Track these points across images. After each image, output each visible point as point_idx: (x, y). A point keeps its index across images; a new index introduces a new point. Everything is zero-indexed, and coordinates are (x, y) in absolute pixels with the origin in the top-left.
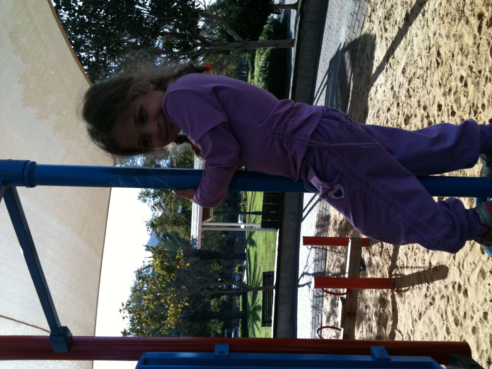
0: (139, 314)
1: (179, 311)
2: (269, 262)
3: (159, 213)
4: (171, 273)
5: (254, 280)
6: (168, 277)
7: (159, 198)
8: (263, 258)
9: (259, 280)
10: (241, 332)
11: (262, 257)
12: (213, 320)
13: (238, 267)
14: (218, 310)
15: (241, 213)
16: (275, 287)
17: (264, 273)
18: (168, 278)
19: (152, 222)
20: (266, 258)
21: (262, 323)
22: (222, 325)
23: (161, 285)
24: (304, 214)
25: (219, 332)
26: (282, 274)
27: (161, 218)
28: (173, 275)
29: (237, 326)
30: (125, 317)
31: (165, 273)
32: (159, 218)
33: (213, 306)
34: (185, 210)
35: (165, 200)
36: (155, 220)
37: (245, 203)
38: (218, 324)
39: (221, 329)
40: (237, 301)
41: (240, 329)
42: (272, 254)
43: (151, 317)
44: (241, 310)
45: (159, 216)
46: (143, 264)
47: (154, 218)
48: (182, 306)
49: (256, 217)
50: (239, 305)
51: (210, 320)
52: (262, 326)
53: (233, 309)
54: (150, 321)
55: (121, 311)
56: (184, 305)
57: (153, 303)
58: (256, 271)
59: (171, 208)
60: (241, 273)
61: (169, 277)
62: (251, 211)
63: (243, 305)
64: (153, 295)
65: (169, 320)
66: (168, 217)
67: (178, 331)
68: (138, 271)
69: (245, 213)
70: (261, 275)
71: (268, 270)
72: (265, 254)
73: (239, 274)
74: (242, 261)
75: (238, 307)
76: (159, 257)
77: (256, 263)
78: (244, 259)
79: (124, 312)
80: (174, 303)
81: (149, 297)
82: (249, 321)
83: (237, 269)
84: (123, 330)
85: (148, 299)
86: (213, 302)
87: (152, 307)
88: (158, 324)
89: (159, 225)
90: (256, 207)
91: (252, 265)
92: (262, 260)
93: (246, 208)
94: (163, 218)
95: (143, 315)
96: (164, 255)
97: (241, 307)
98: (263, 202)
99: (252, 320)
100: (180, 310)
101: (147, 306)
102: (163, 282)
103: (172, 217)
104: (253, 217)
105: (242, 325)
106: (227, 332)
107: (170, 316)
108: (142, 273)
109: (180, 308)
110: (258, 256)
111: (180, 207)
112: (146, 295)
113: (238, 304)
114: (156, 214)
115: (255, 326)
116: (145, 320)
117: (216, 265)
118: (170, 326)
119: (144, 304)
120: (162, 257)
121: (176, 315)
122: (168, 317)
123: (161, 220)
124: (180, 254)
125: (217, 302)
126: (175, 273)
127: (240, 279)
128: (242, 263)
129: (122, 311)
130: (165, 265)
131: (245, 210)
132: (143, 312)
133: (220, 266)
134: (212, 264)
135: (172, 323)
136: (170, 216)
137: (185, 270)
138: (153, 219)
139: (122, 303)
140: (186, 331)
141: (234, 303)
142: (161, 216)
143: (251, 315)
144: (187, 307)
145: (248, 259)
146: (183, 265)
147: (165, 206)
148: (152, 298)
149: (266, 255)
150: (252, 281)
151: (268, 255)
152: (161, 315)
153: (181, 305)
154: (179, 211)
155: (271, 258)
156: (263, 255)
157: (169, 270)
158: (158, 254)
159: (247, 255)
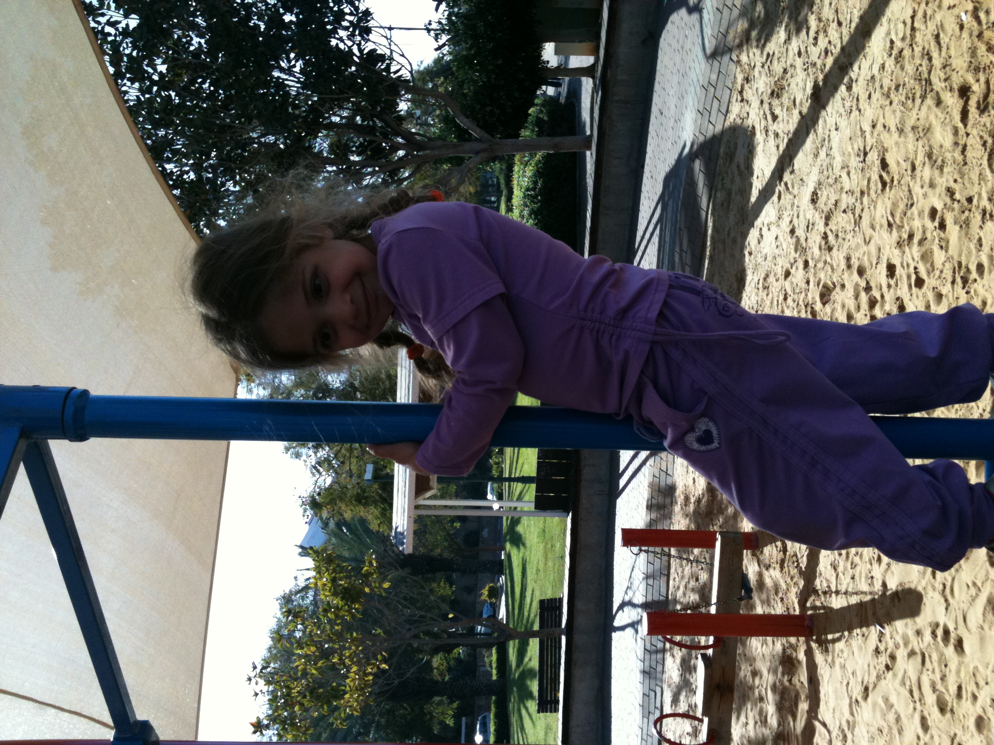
0: (288, 687)
1: (369, 680)
2: (552, 578)
3: (327, 480)
4: (353, 602)
5: (521, 615)
6: (346, 611)
7: (327, 449)
8: (538, 570)
9: (532, 615)
10: (495, 723)
11: (537, 567)
12: (437, 699)
13: (487, 588)
14: (447, 678)
15: (493, 479)
16: (565, 631)
17: (542, 602)
18: (346, 614)
19: (313, 497)
20: (545, 571)
21: (540, 705)
22: (456, 708)
23: (332, 628)
24: (622, 482)
25: (450, 722)
26: (579, 605)
27: (331, 491)
28: (357, 606)
29: (486, 711)
30: (258, 692)
31: (340, 602)
32: (326, 489)
33: (438, 669)
34: (381, 473)
35: (339, 455)
36: (319, 494)
37: (501, 459)
38: (448, 706)
39: (453, 716)
40: (486, 660)
41: (492, 716)
42: (557, 563)
43: (311, 693)
44: (494, 678)
45: (327, 485)
46: (294, 582)
47: (318, 490)
48: (375, 670)
49: (524, 487)
50: (491, 667)
51: (432, 697)
52: (539, 712)
53: (477, 674)
54: (309, 701)
55: (250, 679)
56: (378, 667)
57: (316, 664)
58: (525, 596)
59: (350, 469)
60: (494, 600)
61: (349, 611)
62: (513, 476)
63: (498, 668)
64: (316, 647)
65: (349, 698)
66: (346, 487)
67: (366, 721)
68: (283, 597)
69: (501, 479)
70: (536, 605)
71: (549, 595)
72: (544, 562)
73: (491, 603)
74: (497, 576)
75: (488, 671)
76: (328, 570)
77: (524, 582)
78: (501, 573)
79: (257, 683)
80: (358, 663)
81: (309, 652)
82: (512, 700)
83: (486, 593)
84: (254, 720)
85: (306, 656)
86: (436, 661)
87: (314, 671)
88: (325, 707)
89: (328, 504)
90: (522, 468)
91: (516, 585)
92: (537, 573)
93: (502, 468)
94: (335, 490)
95: (294, 689)
96: (338, 566)
97: (494, 672)
98: (539, 458)
99: (517, 699)
100: (371, 678)
101: (304, 670)
102: (335, 621)
103: (353, 487)
104: (518, 487)
105: (497, 708)
106: (466, 724)
107: (351, 691)
108: (293, 601)
109: (370, 674)
110: (528, 567)
111: (370, 468)
112: (302, 648)
113: (487, 665)
114: (321, 482)
115: (524, 712)
116: (299, 699)
117: (442, 584)
118: (350, 710)
119: (299, 666)
120: (334, 571)
121: (362, 689)
122: (345, 693)
123: (331, 494)
124: (371, 564)
125: (446, 660)
126: (359, 602)
127: (492, 614)
128: (496, 581)
129: (253, 681)
130: (341, 585)
131: (501, 472)
132: (295, 683)
133: (451, 587)
134: (434, 581)
135: (355, 704)
136: (349, 487)
137: (380, 596)
138: (315, 492)
139: (253, 663)
140: (383, 721)
141: (481, 664)
142: (331, 485)
143: (515, 689)
144: (384, 671)
145: (508, 572)
146: (377, 585)
147: (339, 465)
148: (314, 653)
149: (546, 564)
150: (518, 619)
151: (550, 564)
152: (333, 688)
153: (372, 669)
154: (368, 476)
155: (556, 570)
156: (538, 564)
157: (349, 595)
158: (326, 563)
159: (506, 563)
